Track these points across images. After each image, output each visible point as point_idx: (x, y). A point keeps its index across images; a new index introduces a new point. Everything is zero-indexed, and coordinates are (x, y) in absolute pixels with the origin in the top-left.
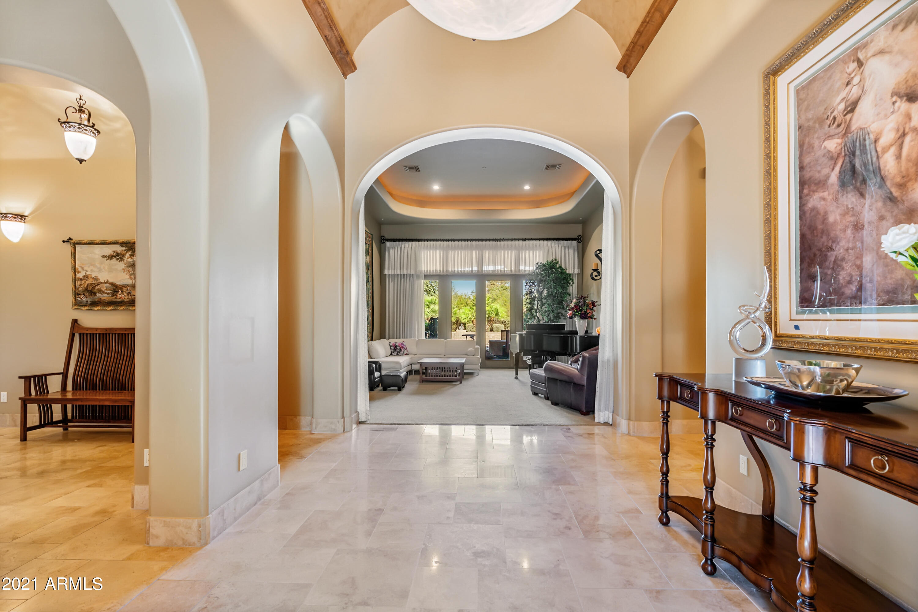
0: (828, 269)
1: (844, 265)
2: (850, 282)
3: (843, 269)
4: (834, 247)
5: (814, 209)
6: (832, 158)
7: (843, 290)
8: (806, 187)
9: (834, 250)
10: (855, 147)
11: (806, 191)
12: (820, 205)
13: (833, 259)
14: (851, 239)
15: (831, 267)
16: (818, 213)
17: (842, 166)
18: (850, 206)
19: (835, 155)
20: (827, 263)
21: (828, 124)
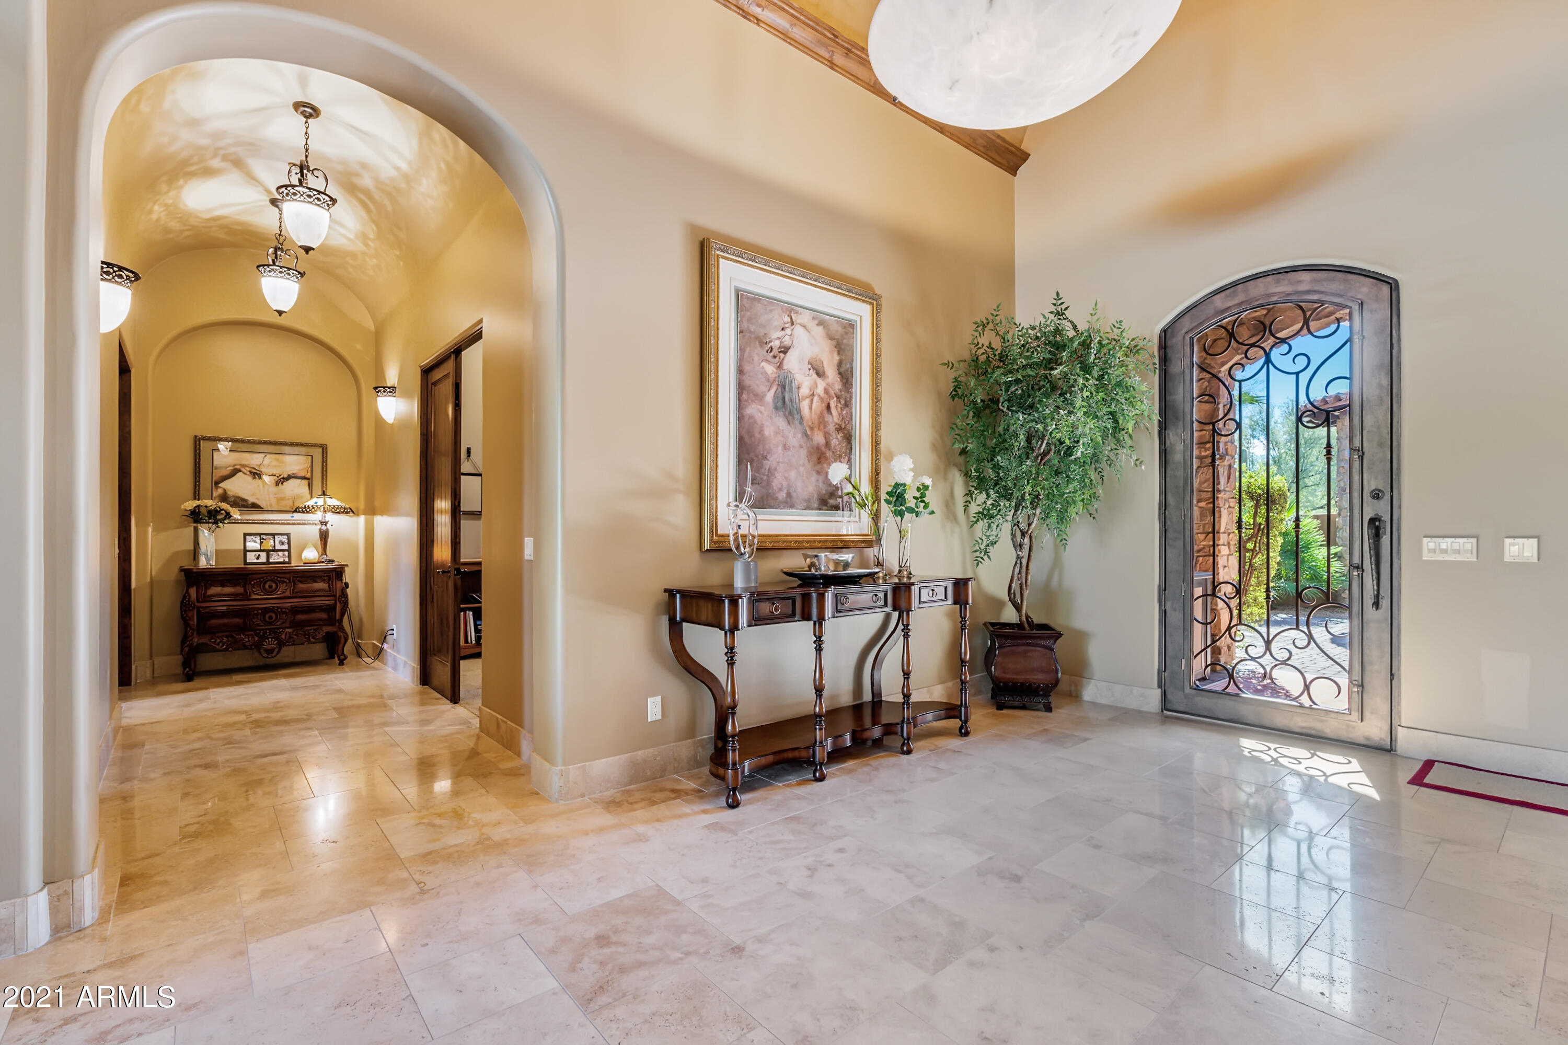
0: (764, 475)
1: (776, 475)
2: (780, 490)
3: (775, 477)
4: (768, 457)
5: (751, 417)
6: (768, 380)
7: (776, 495)
8: (745, 392)
9: (768, 460)
10: (785, 383)
11: (745, 396)
12: (758, 416)
13: (767, 467)
14: (781, 455)
15: (766, 473)
16: (755, 422)
17: (776, 392)
18: (781, 428)
19: (771, 380)
20: (763, 470)
21: (767, 349)
